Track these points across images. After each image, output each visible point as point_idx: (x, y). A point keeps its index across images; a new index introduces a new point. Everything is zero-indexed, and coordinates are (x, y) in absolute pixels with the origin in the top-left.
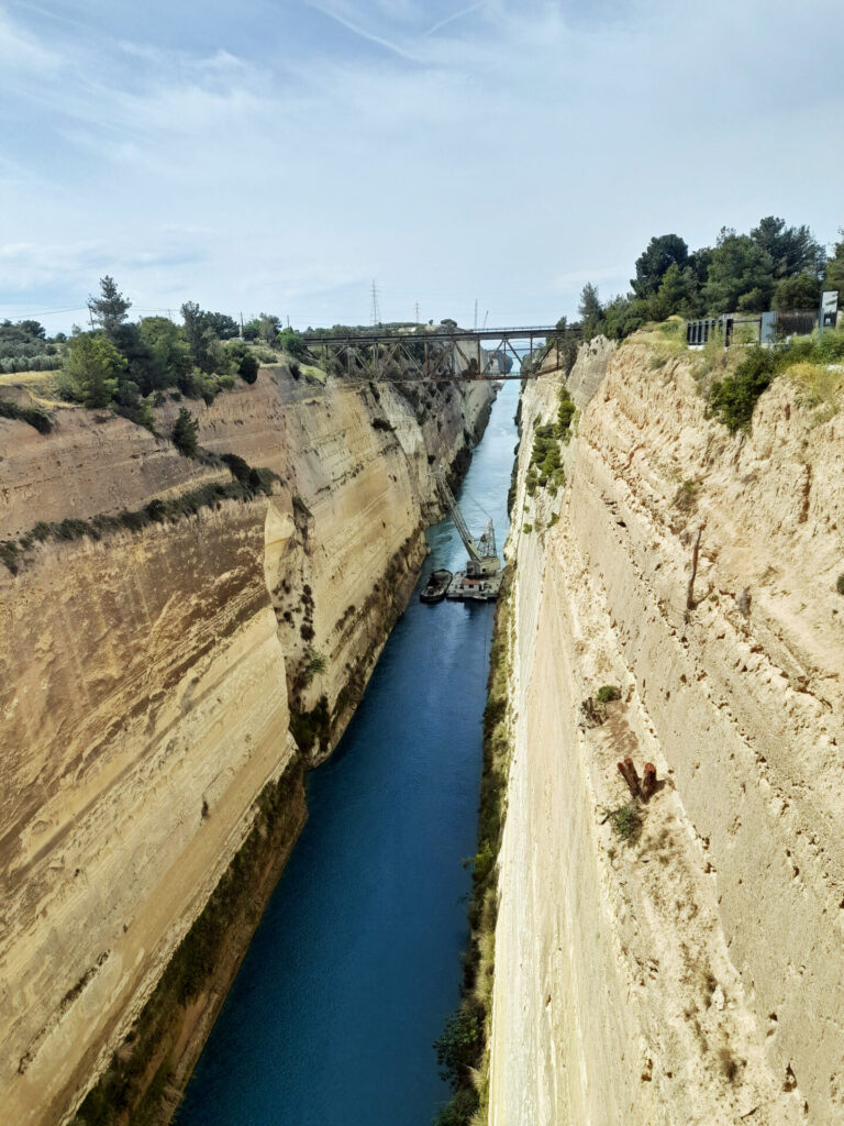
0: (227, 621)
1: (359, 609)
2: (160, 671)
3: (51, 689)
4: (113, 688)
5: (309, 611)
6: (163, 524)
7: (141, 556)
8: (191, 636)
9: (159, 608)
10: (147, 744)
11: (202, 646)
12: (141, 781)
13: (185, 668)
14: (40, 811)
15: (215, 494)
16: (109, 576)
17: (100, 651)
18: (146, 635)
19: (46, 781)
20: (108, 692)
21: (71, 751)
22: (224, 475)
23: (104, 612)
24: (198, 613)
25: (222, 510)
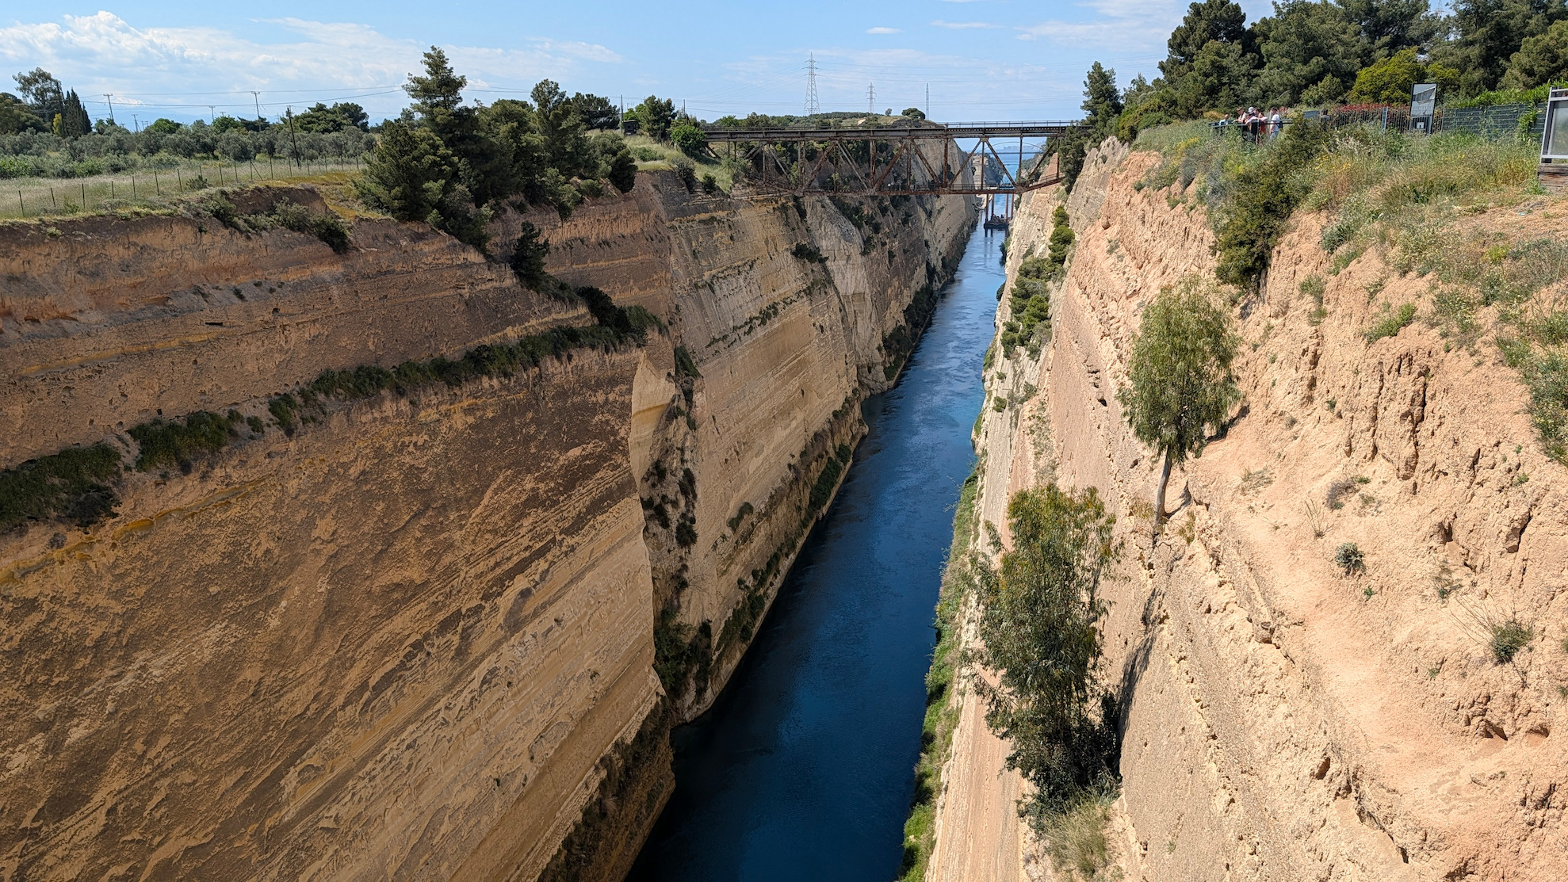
0: (574, 513)
1: (760, 506)
2: (478, 576)
3: (330, 592)
4: (413, 596)
5: (690, 505)
6: (491, 378)
7: (460, 421)
8: (523, 531)
9: (479, 492)
10: (456, 672)
11: (538, 546)
12: (445, 723)
13: (511, 574)
14: (310, 751)
15: (564, 340)
16: (415, 444)
17: (398, 546)
18: (461, 527)
19: (319, 712)
20: (405, 601)
21: (353, 676)
22: (579, 315)
23: (405, 494)
24: (534, 501)
25: (574, 363)
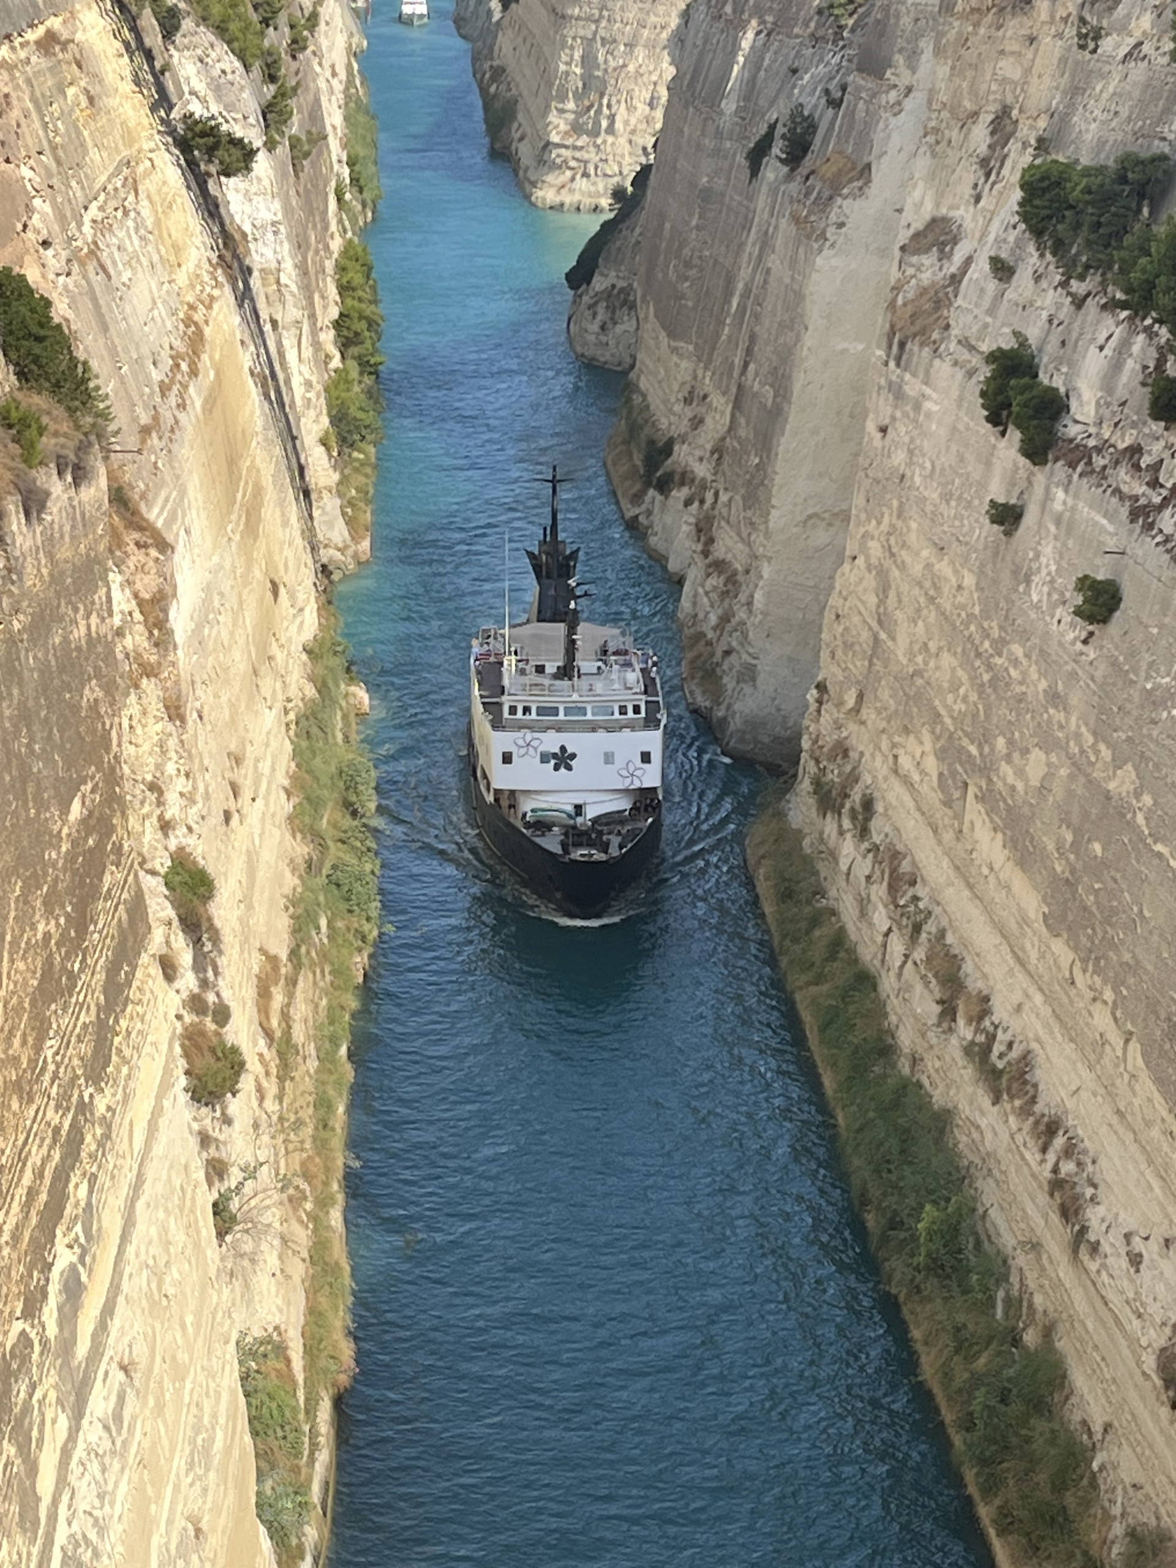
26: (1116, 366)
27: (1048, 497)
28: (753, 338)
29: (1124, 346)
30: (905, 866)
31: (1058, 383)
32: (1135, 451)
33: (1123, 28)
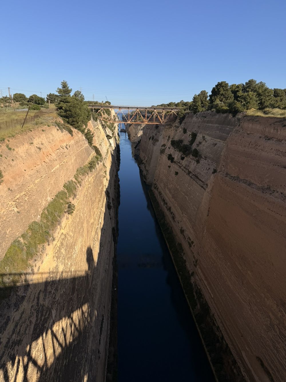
3: (87, 226)
6: (93, 169)
7: (92, 181)
16: (90, 187)
17: (91, 213)
18: (95, 208)
26: (178, 155)
27: (173, 166)
28: (149, 153)
29: (179, 154)
30: (161, 193)
31: (173, 157)
32: (180, 162)
33: (179, 130)
